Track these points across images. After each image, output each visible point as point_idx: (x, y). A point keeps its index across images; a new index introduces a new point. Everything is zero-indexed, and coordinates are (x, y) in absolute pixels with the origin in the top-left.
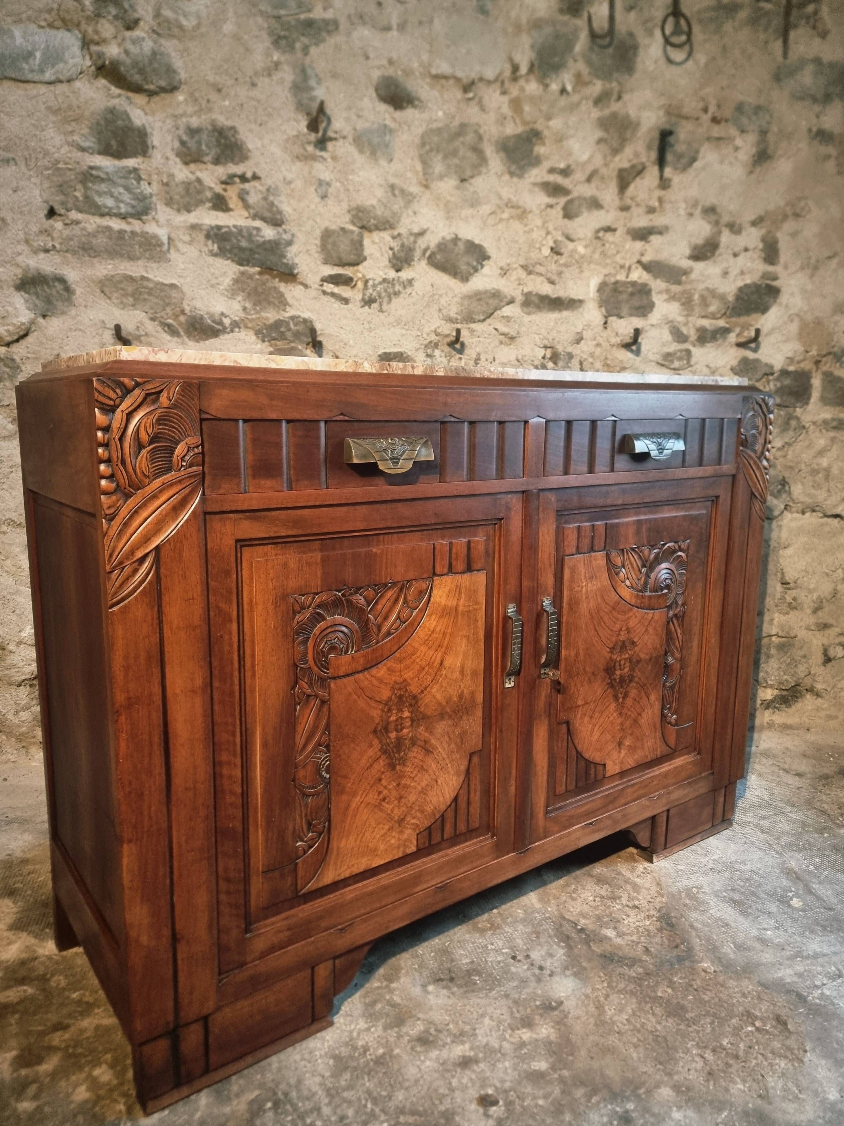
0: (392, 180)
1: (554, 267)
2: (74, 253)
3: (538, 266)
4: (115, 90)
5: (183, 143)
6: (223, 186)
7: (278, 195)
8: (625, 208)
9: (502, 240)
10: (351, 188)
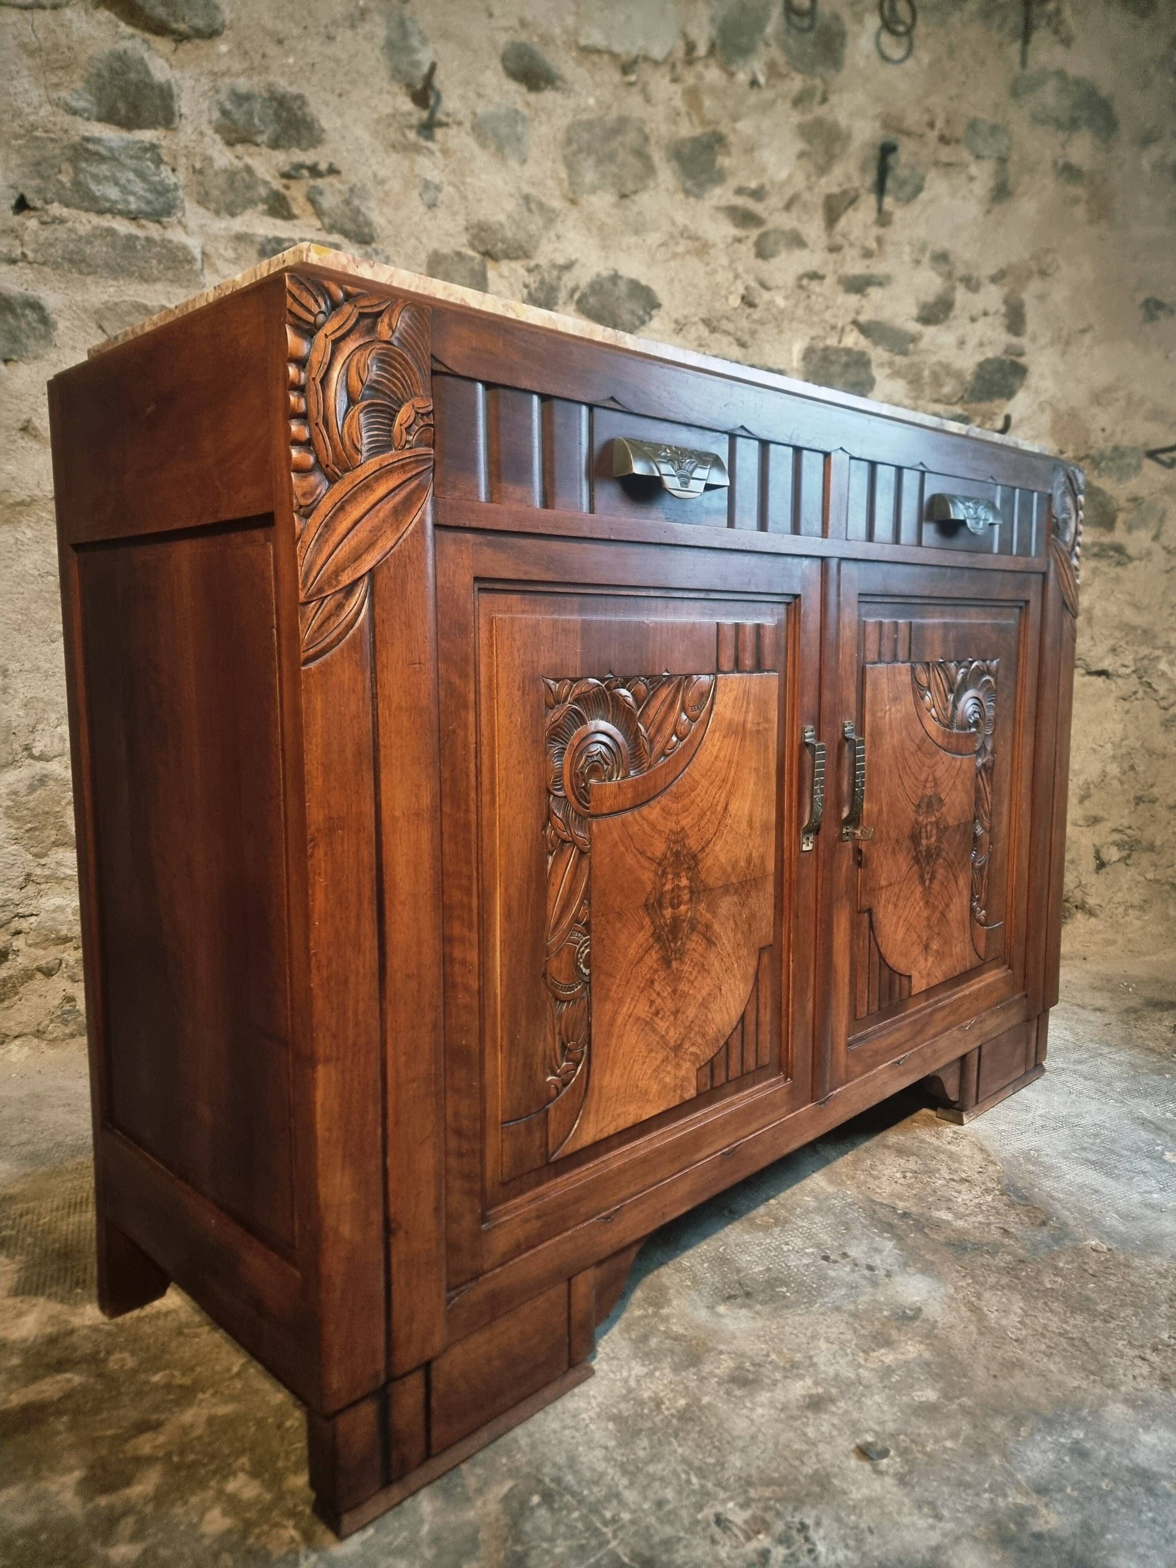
0: (527, 189)
1: (744, 323)
2: (56, 266)
3: (724, 322)
4: (125, 28)
5: (225, 113)
6: (284, 181)
7: (366, 199)
8: (834, 249)
9: (676, 283)
10: (470, 196)
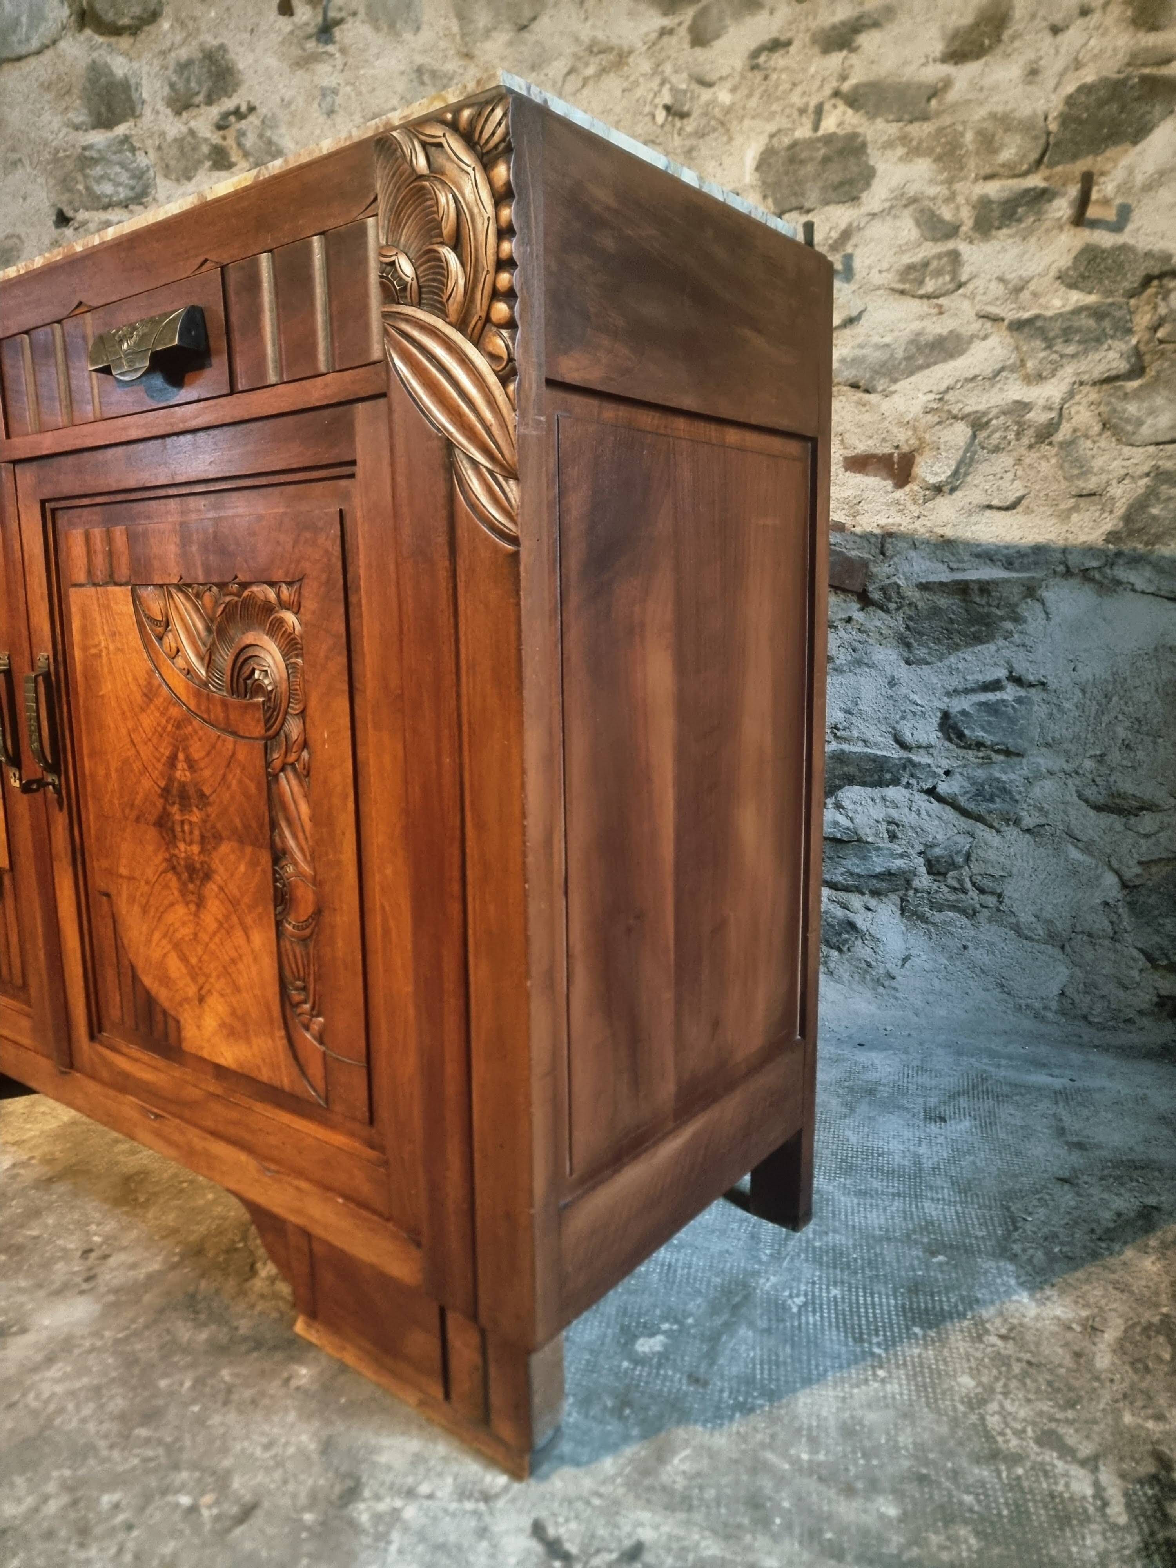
0: (419, 60)
1: (677, 142)
5: (172, 86)
6: (220, 133)
7: (277, 127)
